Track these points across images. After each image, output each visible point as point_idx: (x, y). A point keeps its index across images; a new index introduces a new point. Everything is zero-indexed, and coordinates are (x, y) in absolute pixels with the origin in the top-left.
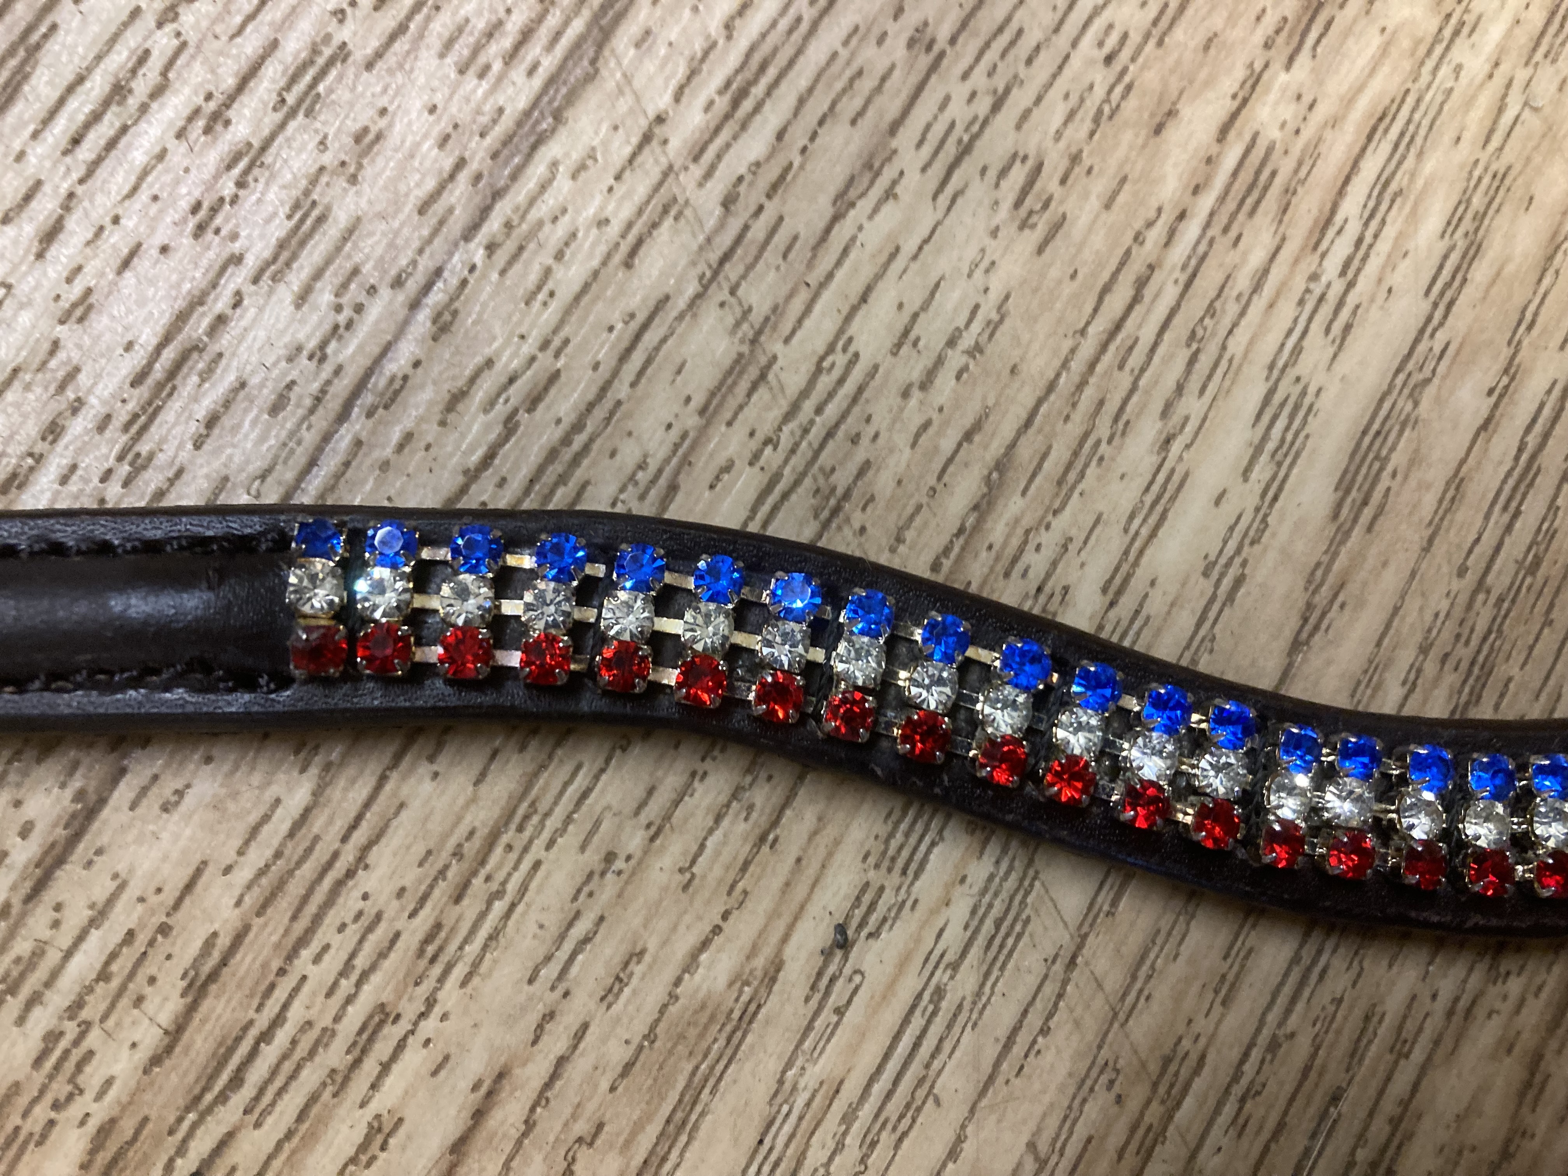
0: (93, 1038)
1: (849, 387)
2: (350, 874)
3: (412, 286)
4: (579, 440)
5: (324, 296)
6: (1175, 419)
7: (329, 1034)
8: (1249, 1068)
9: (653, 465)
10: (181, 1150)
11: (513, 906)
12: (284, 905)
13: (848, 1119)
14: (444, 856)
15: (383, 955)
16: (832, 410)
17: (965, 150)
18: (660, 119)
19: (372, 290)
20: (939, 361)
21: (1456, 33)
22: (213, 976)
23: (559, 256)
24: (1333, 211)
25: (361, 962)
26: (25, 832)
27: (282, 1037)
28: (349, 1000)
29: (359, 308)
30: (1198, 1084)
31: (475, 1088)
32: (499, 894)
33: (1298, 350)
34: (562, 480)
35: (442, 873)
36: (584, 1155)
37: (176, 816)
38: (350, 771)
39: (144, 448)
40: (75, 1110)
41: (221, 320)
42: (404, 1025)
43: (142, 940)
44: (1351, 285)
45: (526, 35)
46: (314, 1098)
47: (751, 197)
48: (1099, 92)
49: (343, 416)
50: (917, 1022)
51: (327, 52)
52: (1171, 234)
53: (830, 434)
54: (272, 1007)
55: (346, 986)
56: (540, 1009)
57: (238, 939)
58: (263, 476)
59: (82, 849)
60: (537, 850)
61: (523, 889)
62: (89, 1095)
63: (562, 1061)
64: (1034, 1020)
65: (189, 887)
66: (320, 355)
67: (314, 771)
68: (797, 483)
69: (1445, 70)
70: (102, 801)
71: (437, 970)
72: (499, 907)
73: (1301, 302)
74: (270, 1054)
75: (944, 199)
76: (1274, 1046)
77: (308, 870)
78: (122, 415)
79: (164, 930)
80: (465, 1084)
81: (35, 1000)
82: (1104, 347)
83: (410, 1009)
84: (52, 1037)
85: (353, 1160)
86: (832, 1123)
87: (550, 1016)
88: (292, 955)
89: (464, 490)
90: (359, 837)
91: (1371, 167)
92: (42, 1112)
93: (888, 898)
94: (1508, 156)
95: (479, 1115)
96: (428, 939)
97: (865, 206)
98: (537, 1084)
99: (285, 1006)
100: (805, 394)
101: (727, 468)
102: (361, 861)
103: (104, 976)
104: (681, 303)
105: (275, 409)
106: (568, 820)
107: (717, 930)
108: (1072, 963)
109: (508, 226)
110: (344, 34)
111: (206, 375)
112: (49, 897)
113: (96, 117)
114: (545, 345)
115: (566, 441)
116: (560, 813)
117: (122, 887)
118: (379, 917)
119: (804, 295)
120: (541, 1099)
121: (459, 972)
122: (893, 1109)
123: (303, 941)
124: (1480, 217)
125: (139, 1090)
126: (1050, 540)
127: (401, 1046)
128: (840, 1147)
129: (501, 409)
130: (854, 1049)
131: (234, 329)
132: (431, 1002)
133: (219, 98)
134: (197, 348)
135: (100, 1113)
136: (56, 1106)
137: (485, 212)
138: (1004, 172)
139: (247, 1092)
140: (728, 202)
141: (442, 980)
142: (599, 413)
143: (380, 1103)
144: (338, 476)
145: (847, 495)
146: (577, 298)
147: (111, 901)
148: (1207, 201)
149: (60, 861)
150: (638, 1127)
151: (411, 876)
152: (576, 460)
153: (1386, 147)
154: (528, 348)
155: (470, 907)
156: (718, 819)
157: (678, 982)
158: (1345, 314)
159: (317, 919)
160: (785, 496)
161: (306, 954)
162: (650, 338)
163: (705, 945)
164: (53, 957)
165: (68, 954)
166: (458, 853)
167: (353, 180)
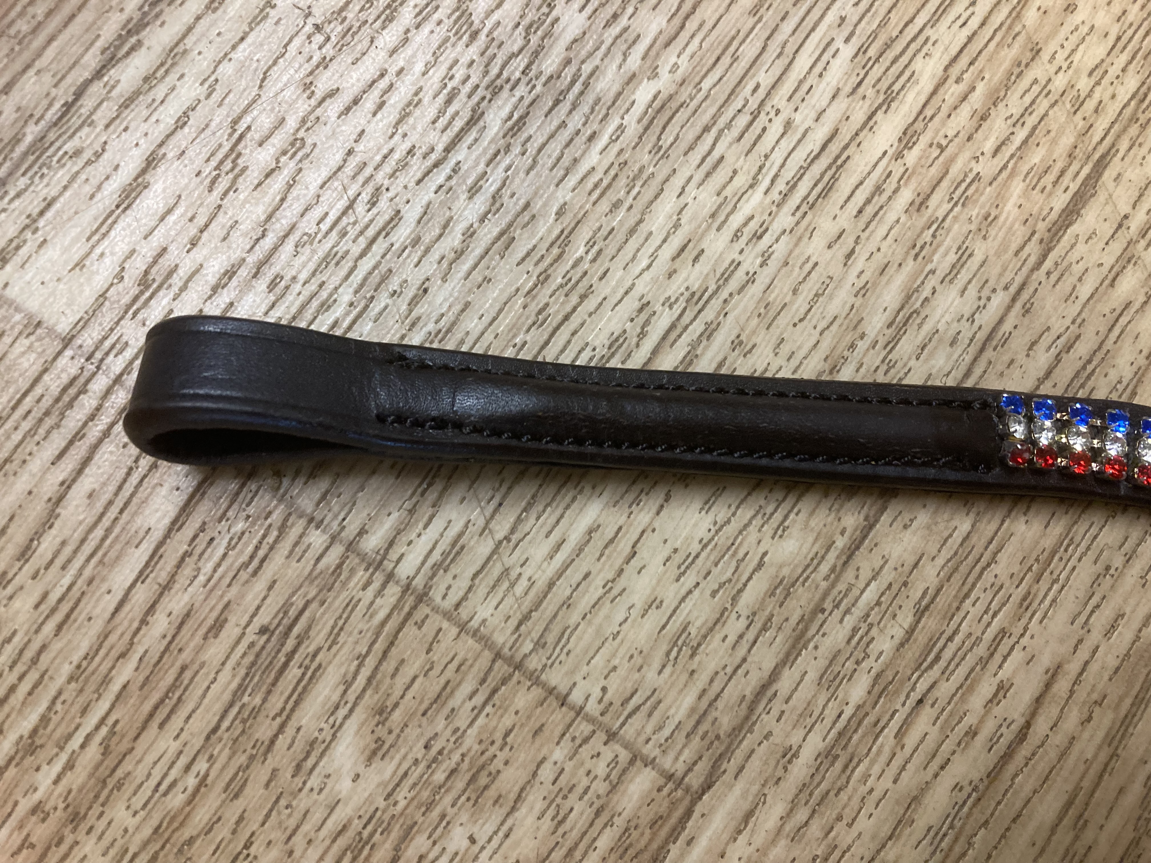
0: (874, 632)
2: (989, 565)
3: (1013, 290)
4: (1090, 368)
5: (972, 292)
7: (979, 639)
11: (1063, 587)
14: (1031, 561)
15: (1004, 605)
18: (1126, 217)
22: (927, 607)
23: (1080, 279)
25: (994, 606)
27: (958, 639)
28: (989, 624)
29: (989, 299)
31: (1047, 672)
32: (1056, 581)
34: (1082, 386)
35: (1030, 569)
37: (909, 531)
38: (988, 516)
42: (1014, 639)
43: (895, 587)
45: (1062, 173)
51: (971, 176)
54: (953, 625)
55: (986, 618)
56: (1077, 637)
57: (938, 591)
58: (947, 375)
61: (1068, 579)
62: (873, 658)
65: (916, 565)
66: (971, 319)
67: (972, 515)
70: (877, 521)
71: (1028, 614)
72: (1056, 587)
74: (952, 647)
79: (905, 584)
80: (1041, 670)
81: (847, 611)
83: (1017, 631)
84: (855, 630)
85: (991, 701)
87: (1080, 641)
88: (962, 602)
89: (1038, 388)
95: (1048, 686)
96: (1024, 599)
99: (960, 625)
102: (993, 560)
103: (878, 603)
104: (1137, 305)
105: (952, 344)
106: (1088, 548)
109: (1056, 264)
111: (920, 326)
113: (868, 201)
115: (1084, 367)
116: (1084, 545)
117: (886, 562)
118: (1001, 587)
121: (1038, 616)
123: (967, 596)
125: (894, 657)
127: (1012, 648)
129: (1053, 351)
132: (1026, 629)
133: (922, 196)
135: (877, 668)
137: (1044, 257)
139: (942, 663)
141: (1031, 619)
142: (1099, 355)
144: (981, 377)
146: (1088, 300)
147: (882, 568)
149: (858, 548)
150: (1121, 699)
152: (1088, 378)
155: (1044, 585)
157: (1140, 631)
159: (974, 585)
161: (968, 602)
162: (1123, 321)
165: (863, 592)
166: (1037, 560)
167: (985, 238)
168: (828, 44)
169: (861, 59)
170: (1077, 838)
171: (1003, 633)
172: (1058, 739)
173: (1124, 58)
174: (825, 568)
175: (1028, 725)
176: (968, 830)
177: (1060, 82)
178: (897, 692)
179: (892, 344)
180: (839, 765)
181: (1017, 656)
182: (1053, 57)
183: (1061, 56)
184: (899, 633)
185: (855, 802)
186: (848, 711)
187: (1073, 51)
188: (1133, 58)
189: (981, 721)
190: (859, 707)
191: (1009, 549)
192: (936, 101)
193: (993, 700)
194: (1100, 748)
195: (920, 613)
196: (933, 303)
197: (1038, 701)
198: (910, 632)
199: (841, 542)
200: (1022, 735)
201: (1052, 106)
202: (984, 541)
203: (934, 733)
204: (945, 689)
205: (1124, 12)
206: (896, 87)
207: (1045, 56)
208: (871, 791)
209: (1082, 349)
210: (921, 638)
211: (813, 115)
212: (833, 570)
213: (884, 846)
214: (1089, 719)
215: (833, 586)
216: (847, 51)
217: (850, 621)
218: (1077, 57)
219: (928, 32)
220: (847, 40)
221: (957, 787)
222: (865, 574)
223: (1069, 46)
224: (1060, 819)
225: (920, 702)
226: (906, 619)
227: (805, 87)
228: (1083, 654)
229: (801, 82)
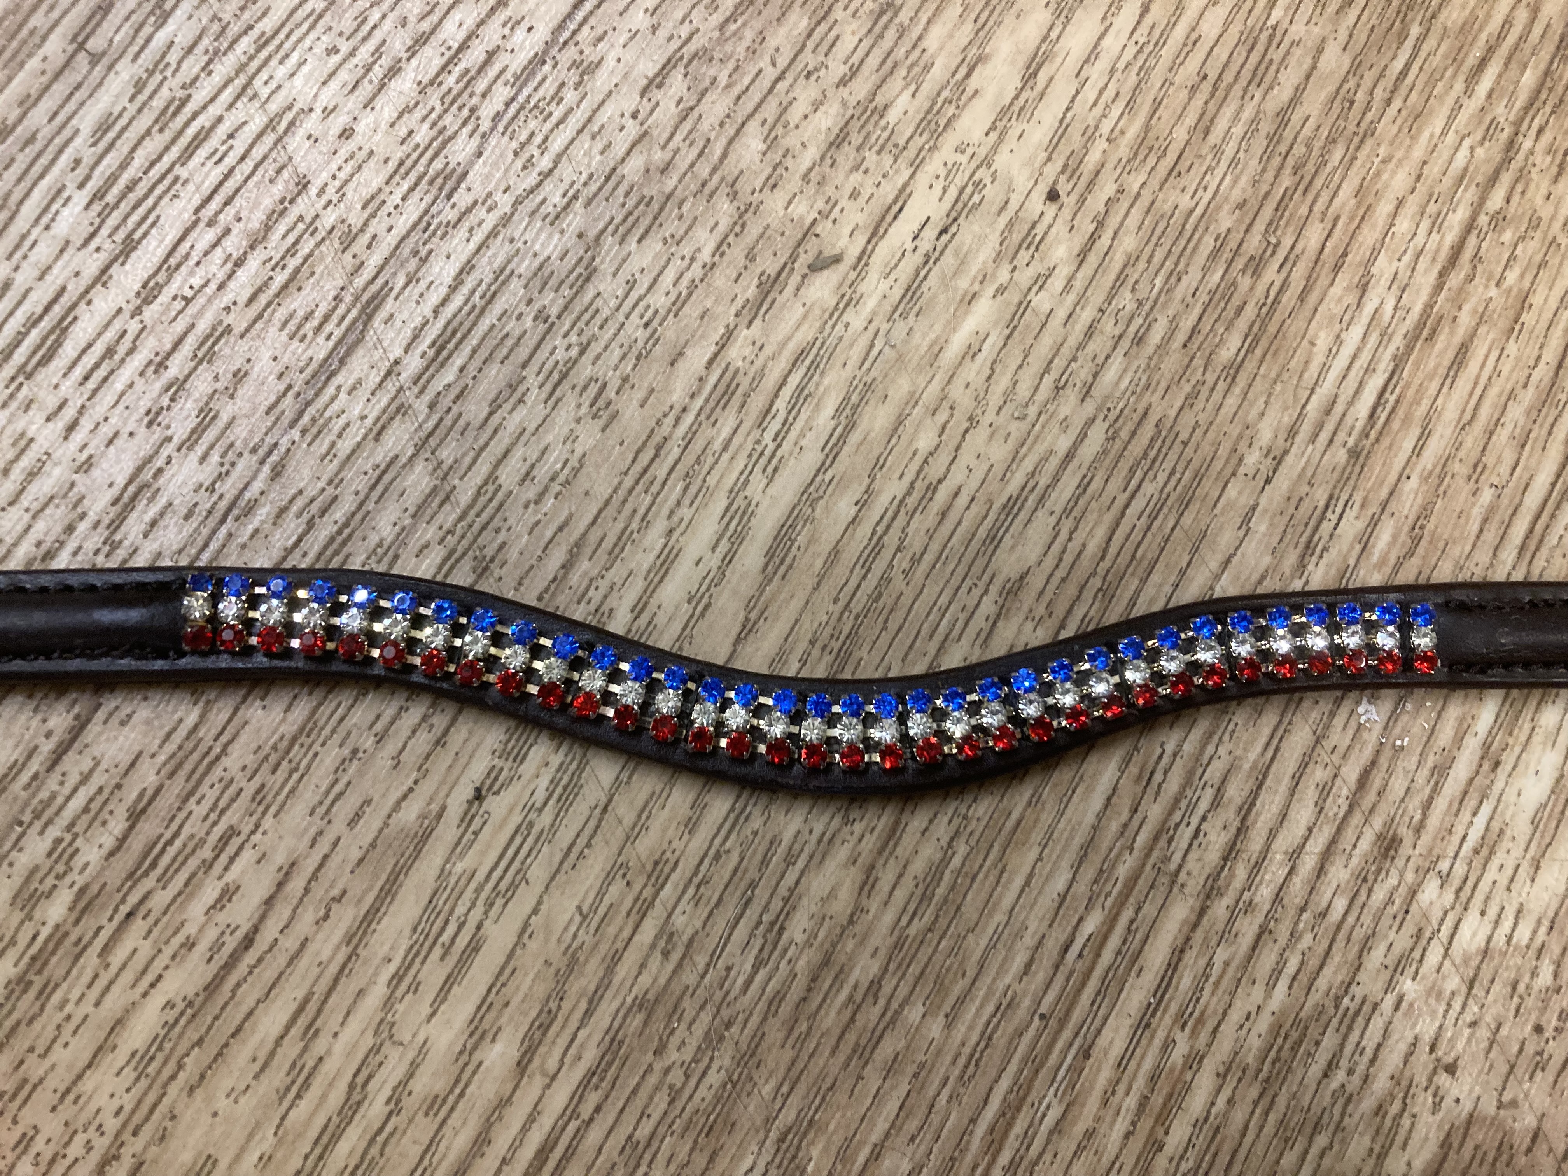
0: (79, 843)
1: (495, 503)
2: (218, 758)
3: (261, 452)
4: (347, 532)
5: (215, 458)
6: (676, 519)
7: (203, 842)
8: (703, 869)
9: (386, 544)
10: (123, 900)
11: (302, 776)
12: (183, 773)
13: (479, 890)
14: (267, 749)
15: (233, 800)
16: (485, 516)
17: (564, 376)
18: (397, 362)
19: (240, 455)
20: (546, 489)
21: (847, 305)
22: (144, 811)
23: (340, 435)
24: (771, 405)
25: (222, 804)
26: (48, 735)
27: (178, 843)
28: (215, 823)
29: (233, 464)
30: (674, 876)
31: (280, 870)
32: (296, 769)
33: (747, 482)
34: (336, 553)
35: (266, 758)
36: (335, 907)
37: (127, 728)
38: (220, 704)
39: (117, 537)
40: (68, 880)
41: (160, 471)
42: (243, 837)
44: (779, 446)
45: (326, 318)
46: (193, 875)
47: (446, 402)
48: (640, 344)
49: (223, 521)
50: (518, 840)
51: (220, 329)
52: (678, 420)
53: (484, 528)
54: (174, 826)
55: (213, 816)
57: (157, 792)
58: (180, 551)
59: (77, 745)
60: (317, 747)
61: (309, 766)
62: (76, 870)
63: (326, 857)
64: (582, 841)
65: (133, 765)
66: (211, 489)
67: (201, 704)
68: (464, 554)
69: (840, 326)
70: (88, 720)
71: (261, 809)
72: (296, 776)
73: (750, 456)
74: (171, 851)
75: (550, 403)
76: (717, 857)
77: (196, 756)
78: (106, 521)
79: (119, 786)
80: (273, 868)
81: (49, 822)
82: (637, 481)
83: (246, 829)
84: (58, 841)
85: (213, 907)
86: (469, 893)
87: (320, 833)
88: (185, 800)
89: (284, 559)
90: (224, 739)
91: (794, 380)
92: (50, 881)
93: (505, 773)
94: (873, 373)
95: (280, 885)
96: (258, 792)
97: (507, 406)
98: (310, 870)
99: (181, 827)
100: (471, 506)
101: (426, 546)
102: (224, 751)
103: (86, 810)
105: (187, 517)
106: (334, 731)
107: (411, 790)
108: (605, 809)
109: (313, 420)
110: (229, 319)
111: (151, 500)
112: (59, 769)
113: (97, 365)
114: (330, 483)
115: (339, 532)
117: (97, 764)
118: (232, 780)
119: (472, 454)
120: (314, 877)
121: (273, 810)
122: (503, 886)
123: (191, 793)
124: (856, 407)
126: (604, 585)
127: (241, 848)
128: (473, 905)
129: (306, 517)
130: (483, 853)
131: (167, 475)
132: (257, 826)
133: (163, 354)
134: (147, 485)
135: (80, 881)
136: (58, 877)
137: (301, 413)
138: (585, 388)
139: (159, 871)
140: (432, 406)
141: (264, 814)
142: (358, 517)
143: (230, 877)
144: (220, 551)
145: (492, 560)
146: (349, 458)
147: (92, 771)
148: (699, 402)
149: (65, 752)
150: (365, 893)
151: (250, 760)
152: (344, 543)
153: (803, 370)
154: (320, 485)
156: (414, 732)
157: (389, 816)
158: (775, 462)
159: (199, 782)
160: (458, 561)
161: (193, 800)
162: (387, 478)
163: (405, 797)
164: (60, 800)
165: (68, 799)
166: (274, 748)
167: (232, 397)
168: (59, 192)
169: (97, 207)
171: (232, 832)
172: (290, 943)
173: (406, 185)
174: (25, 777)
175: (256, 929)
176: (181, 1050)
177: (329, 218)
178: (103, 906)
180: (32, 993)
182: (322, 191)
184: (108, 842)
185: (50, 1033)
186: (45, 932)
187: (347, 182)
189: (201, 930)
190: (57, 927)
191: (243, 738)
192: (185, 246)
193: (218, 905)
194: (338, 947)
195: (136, 816)
197: (269, 902)
198: (122, 841)
199: (47, 747)
200: (248, 942)
201: (318, 245)
202: (214, 732)
203: (146, 949)
204: (161, 899)
206: (137, 236)
207: (313, 190)
208: (68, 1018)
210: (137, 844)
211: (37, 273)
212: (35, 777)
213: (80, 1076)
214: (326, 917)
215: (34, 795)
217: (54, 832)
218: (349, 189)
219: (178, 170)
220: (81, 186)
221: (170, 1005)
222: (73, 779)
224: (288, 1029)
225: (130, 915)
226: (118, 825)
228: (323, 846)
229: (24, 237)
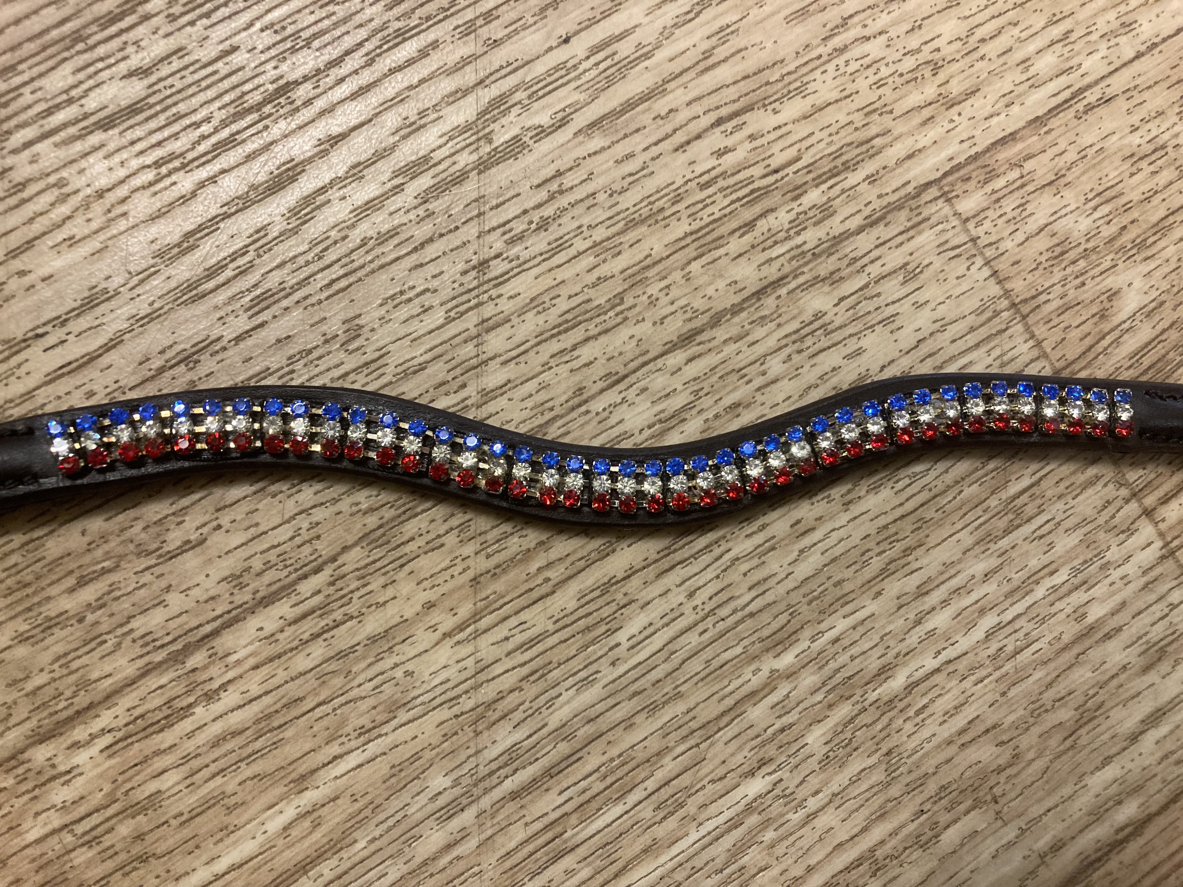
170: (714, 48)
179: (688, 407)
181: (699, 169)
183: (459, 569)
188: (399, 546)
196: (646, 423)
205: (384, 586)
209: (554, 346)
216: (622, 636)
223: (447, 575)
227: (666, 620)
